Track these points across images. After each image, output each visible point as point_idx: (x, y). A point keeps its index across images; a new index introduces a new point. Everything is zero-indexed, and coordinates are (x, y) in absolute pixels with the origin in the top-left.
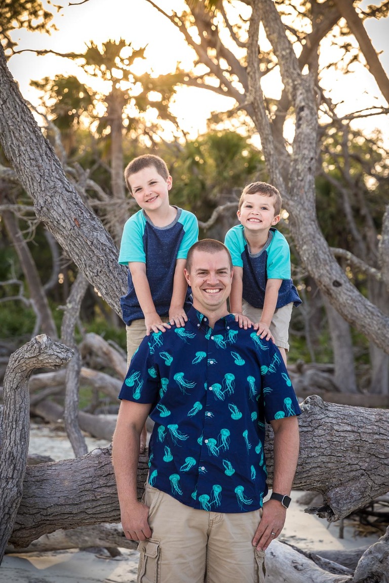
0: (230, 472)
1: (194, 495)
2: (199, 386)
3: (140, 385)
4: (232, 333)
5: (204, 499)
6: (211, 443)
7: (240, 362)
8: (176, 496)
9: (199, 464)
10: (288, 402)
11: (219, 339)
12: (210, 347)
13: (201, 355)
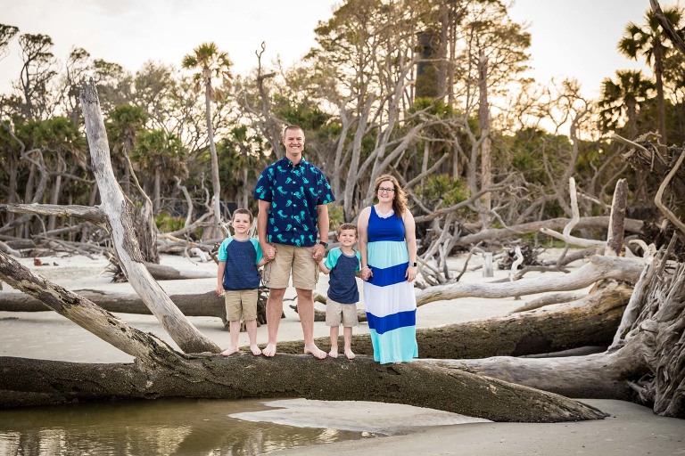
0: (306, 229)
1: (292, 241)
2: (289, 193)
3: (264, 192)
4: (303, 168)
5: (297, 241)
6: (296, 218)
7: (306, 182)
8: (283, 243)
9: (293, 227)
10: (328, 196)
11: (297, 172)
12: (293, 176)
13: (289, 179)
